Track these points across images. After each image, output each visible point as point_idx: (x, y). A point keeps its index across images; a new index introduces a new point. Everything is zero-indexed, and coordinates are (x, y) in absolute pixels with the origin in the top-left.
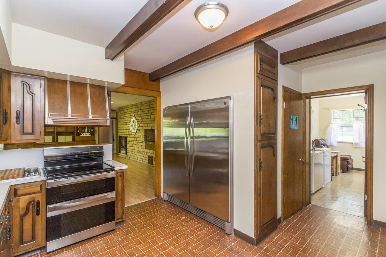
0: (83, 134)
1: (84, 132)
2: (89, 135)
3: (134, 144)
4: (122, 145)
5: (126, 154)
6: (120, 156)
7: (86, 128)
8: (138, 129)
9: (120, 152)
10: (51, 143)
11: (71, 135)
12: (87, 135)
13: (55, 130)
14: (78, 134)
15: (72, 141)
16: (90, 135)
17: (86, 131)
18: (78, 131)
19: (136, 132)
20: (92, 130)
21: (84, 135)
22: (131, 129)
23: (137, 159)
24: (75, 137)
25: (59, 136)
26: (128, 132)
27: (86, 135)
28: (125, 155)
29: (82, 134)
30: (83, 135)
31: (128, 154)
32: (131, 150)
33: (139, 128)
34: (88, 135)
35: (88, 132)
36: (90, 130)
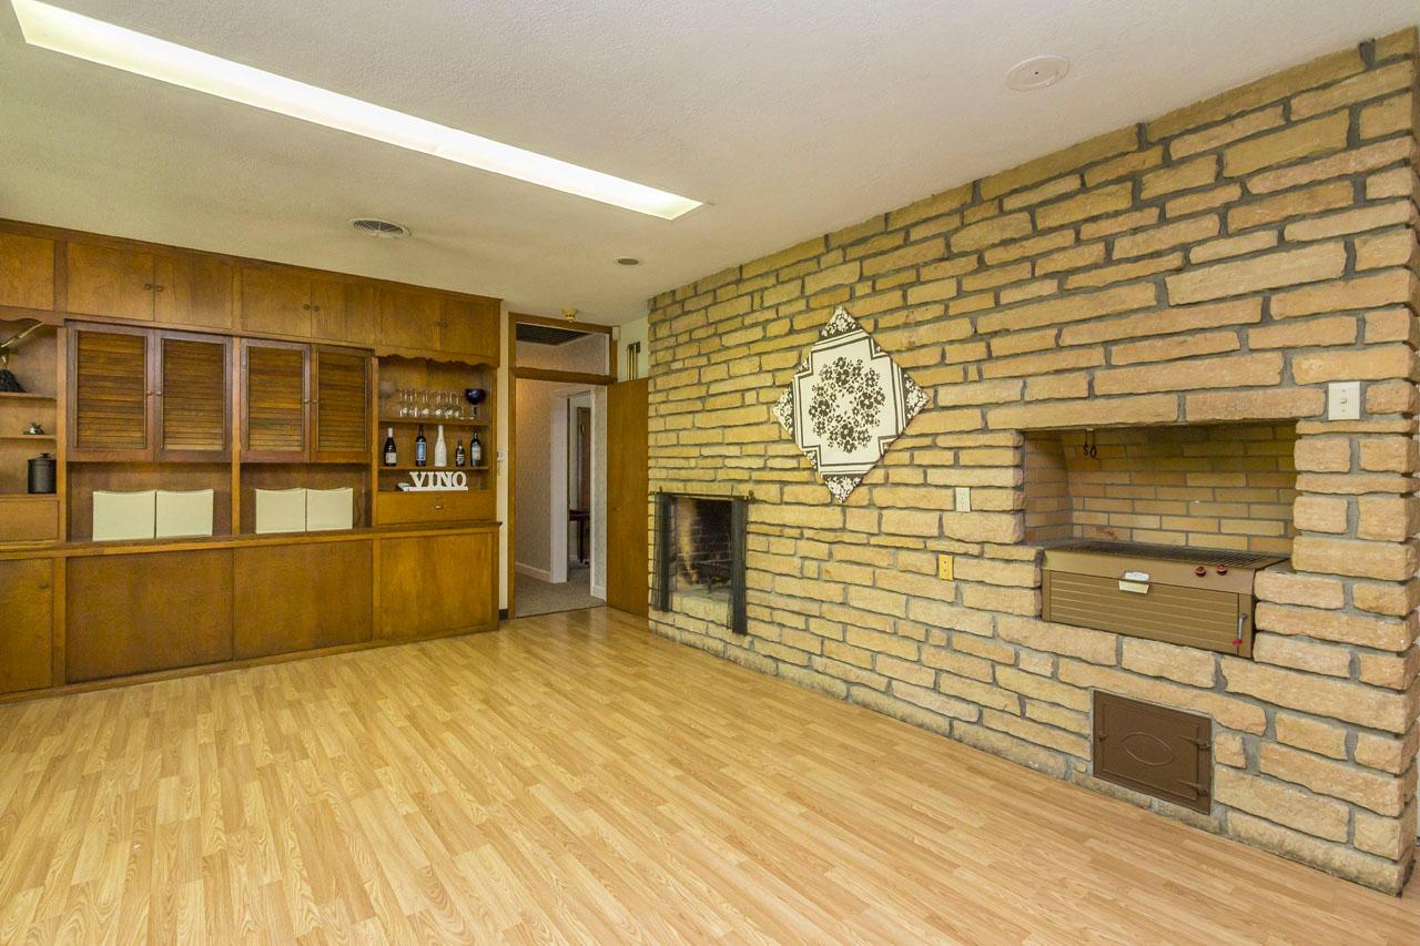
0: (423, 474)
1: (426, 465)
2: (457, 488)
3: (838, 556)
5: (739, 624)
6: (670, 631)
7: (441, 429)
8: (899, 436)
9: (665, 606)
10: (204, 539)
11: (347, 486)
12: (449, 488)
13: (236, 446)
14: (393, 477)
15: (348, 525)
16: (463, 487)
17: (440, 459)
18: (391, 458)
19: (876, 457)
20: (476, 453)
21: (425, 484)
22: (810, 437)
23: (888, 691)
24: (369, 495)
25: (259, 492)
26: (759, 463)
27: (439, 487)
28: (728, 635)
29: (414, 475)
30: (419, 488)
31: (752, 626)
32: (795, 605)
33: (926, 424)
34: (451, 483)
35: (452, 466)
36: (463, 451)
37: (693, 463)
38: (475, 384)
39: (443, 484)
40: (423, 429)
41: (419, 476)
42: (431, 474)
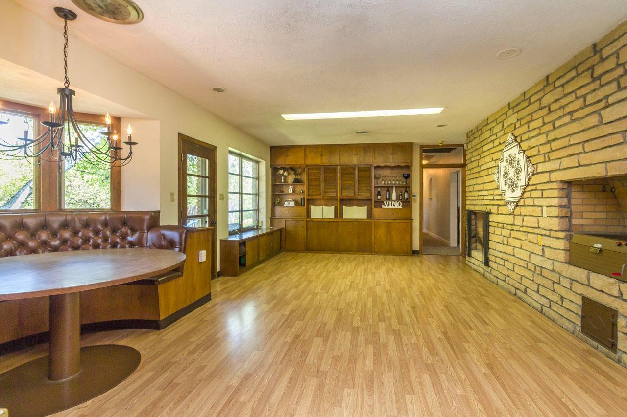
0: (388, 202)
1: (390, 199)
2: (399, 207)
3: (512, 236)
4: (475, 236)
5: (487, 262)
6: (470, 264)
7: (394, 187)
8: (528, 185)
9: (470, 255)
10: (332, 219)
11: (366, 206)
12: (396, 207)
13: (339, 195)
14: (379, 203)
15: (365, 217)
16: (401, 207)
17: (394, 197)
18: (379, 197)
19: (520, 194)
20: (406, 196)
21: (389, 205)
22: (503, 187)
24: (372, 209)
26: (491, 197)
27: (393, 207)
28: (483, 266)
29: (385, 202)
30: (387, 207)
31: (491, 263)
32: (500, 255)
33: (535, 180)
34: (397, 205)
35: (398, 200)
36: (402, 195)
37: (476, 198)
38: (406, 172)
39: (394, 206)
40: (389, 189)
41: (387, 203)
42: (390, 202)
